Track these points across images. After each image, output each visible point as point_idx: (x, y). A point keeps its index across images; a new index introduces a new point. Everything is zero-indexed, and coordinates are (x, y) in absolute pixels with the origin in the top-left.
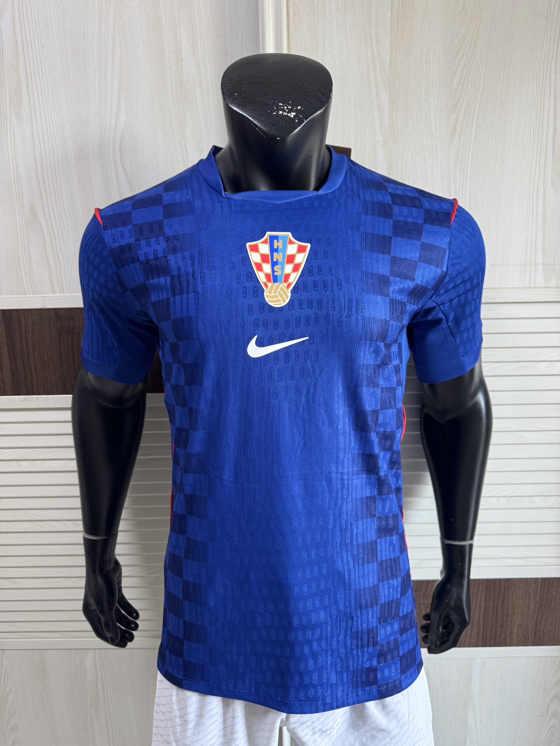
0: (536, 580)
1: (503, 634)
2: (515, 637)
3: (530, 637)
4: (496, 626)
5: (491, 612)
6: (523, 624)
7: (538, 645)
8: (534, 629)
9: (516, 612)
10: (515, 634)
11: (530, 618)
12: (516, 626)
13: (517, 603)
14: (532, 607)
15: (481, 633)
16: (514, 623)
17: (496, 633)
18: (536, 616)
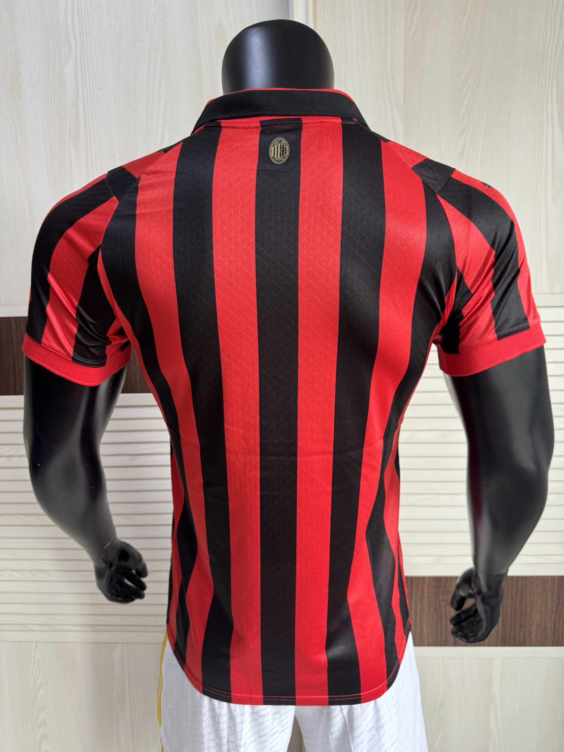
0: (553, 578)
1: (522, 633)
2: (534, 637)
3: (549, 637)
4: (515, 626)
5: (509, 610)
6: (541, 623)
7: (557, 645)
8: (552, 629)
9: (534, 610)
10: (534, 634)
11: (548, 616)
12: (535, 625)
13: (535, 602)
14: (549, 606)
15: (500, 632)
16: (533, 622)
17: (515, 631)
18: (554, 615)
